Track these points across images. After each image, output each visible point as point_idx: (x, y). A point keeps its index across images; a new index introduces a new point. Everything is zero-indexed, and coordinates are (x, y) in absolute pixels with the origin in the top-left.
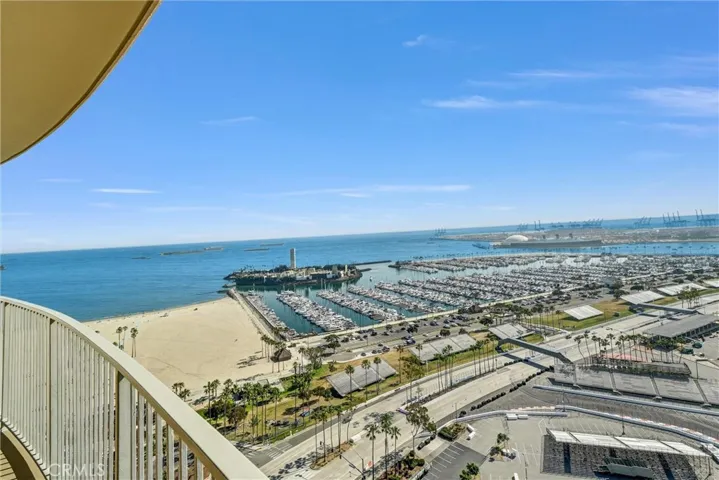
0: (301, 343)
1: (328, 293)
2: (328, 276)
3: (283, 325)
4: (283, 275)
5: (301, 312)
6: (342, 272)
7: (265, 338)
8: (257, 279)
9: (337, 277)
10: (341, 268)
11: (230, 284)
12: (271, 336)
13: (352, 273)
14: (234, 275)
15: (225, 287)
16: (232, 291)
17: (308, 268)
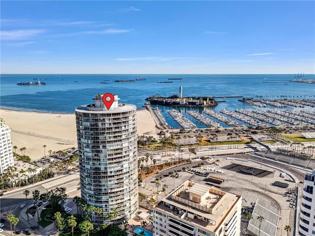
0: (171, 131)
1: (192, 113)
2: (197, 104)
3: (167, 124)
4: (173, 100)
5: (176, 119)
6: (205, 102)
7: (156, 126)
8: (160, 102)
9: (202, 105)
10: (205, 99)
11: (147, 103)
12: (159, 126)
13: (211, 103)
14: (150, 98)
15: (145, 104)
16: (148, 106)
17: (188, 98)
